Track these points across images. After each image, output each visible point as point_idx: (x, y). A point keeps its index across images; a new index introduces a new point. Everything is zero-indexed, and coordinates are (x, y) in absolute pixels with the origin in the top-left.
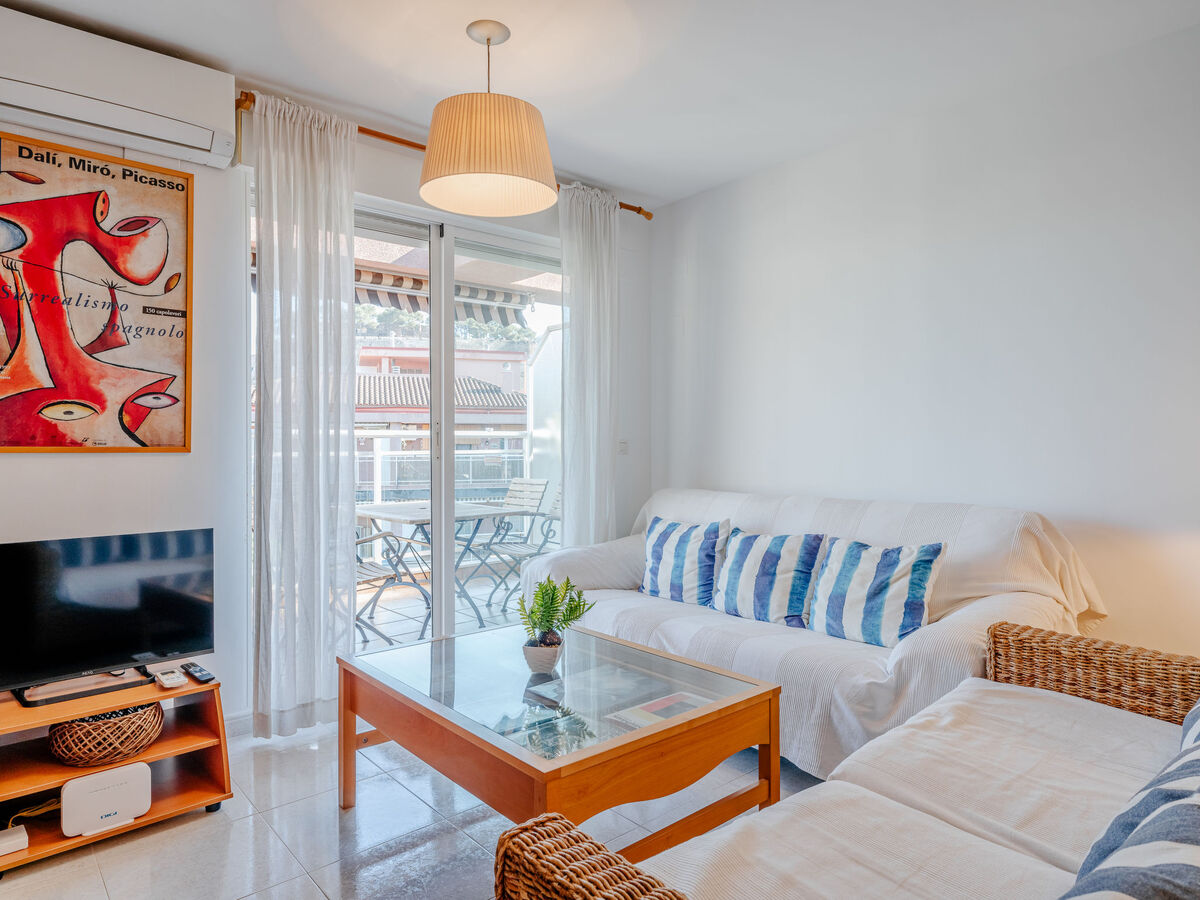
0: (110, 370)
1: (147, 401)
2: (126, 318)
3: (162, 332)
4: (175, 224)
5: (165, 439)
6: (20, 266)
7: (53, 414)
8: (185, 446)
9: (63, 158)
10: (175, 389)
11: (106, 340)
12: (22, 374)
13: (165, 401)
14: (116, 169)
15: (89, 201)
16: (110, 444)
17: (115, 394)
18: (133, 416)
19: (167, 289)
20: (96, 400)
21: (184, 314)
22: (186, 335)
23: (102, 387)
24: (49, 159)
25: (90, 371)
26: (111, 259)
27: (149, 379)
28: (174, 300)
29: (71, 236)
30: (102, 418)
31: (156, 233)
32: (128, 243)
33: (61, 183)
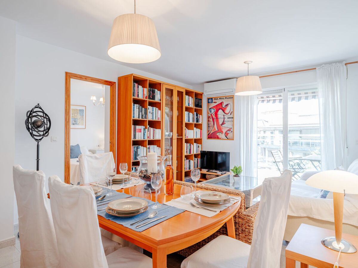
0: (224, 128)
1: (228, 132)
2: (226, 120)
3: (230, 121)
4: (231, 104)
5: (231, 138)
6: (214, 114)
7: (218, 134)
8: (233, 139)
9: (219, 98)
10: (232, 130)
11: (223, 124)
12: (215, 129)
13: (231, 132)
14: (224, 98)
15: (221, 104)
16: (224, 139)
17: (224, 131)
18: (226, 134)
19: (231, 114)
20: (222, 132)
21: (233, 118)
22: (233, 121)
23: (223, 130)
24: (217, 99)
25: (221, 128)
26: (224, 111)
27: (228, 129)
28: (231, 116)
29: (219, 109)
30: (223, 135)
31: (229, 106)
32: (226, 108)
33: (219, 102)
